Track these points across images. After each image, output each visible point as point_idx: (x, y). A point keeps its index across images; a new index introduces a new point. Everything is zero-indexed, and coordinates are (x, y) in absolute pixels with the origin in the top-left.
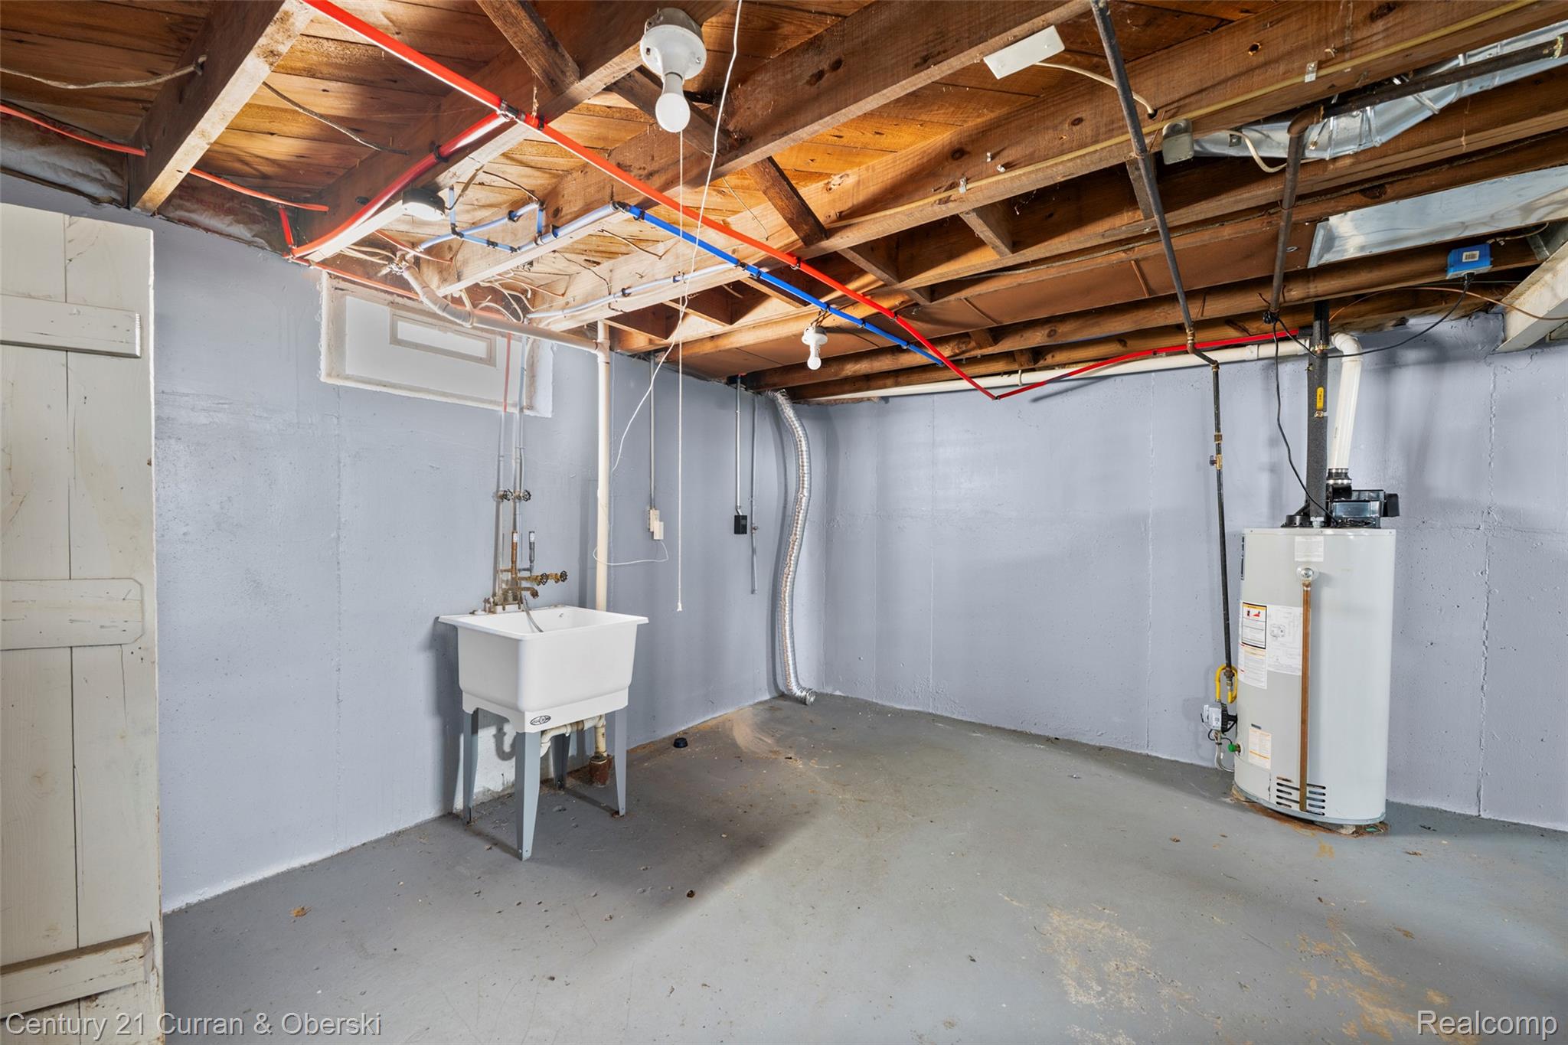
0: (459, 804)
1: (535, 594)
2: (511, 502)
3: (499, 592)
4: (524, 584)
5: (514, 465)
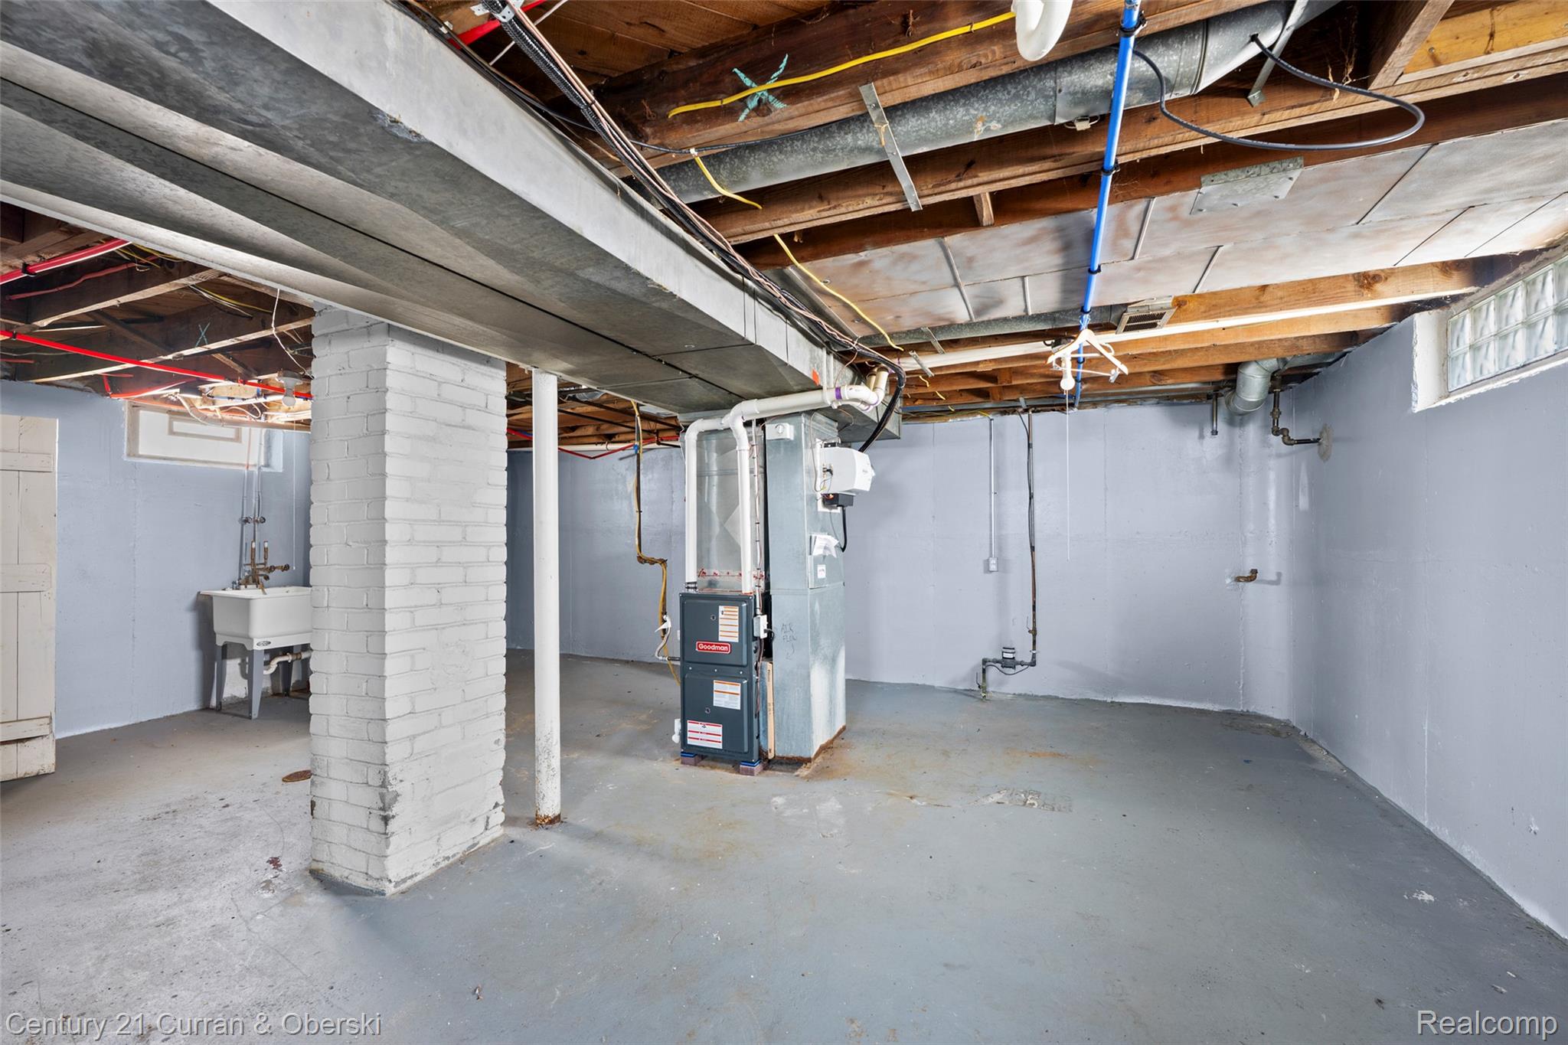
0: (214, 703)
1: (267, 578)
2: (252, 524)
3: (243, 577)
4: (261, 572)
5: (254, 501)
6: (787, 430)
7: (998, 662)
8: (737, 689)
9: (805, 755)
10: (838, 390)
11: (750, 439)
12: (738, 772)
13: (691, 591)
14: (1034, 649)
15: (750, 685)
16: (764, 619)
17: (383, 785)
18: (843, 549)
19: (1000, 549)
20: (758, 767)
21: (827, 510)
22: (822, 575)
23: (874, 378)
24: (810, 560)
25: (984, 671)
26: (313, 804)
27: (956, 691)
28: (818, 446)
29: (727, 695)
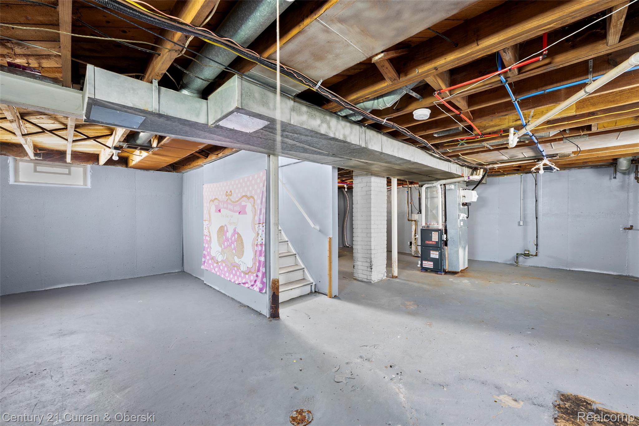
6: (452, 187)
7: (522, 254)
8: (438, 253)
9: (457, 271)
10: (469, 177)
11: (441, 188)
12: (438, 274)
13: (424, 228)
14: (537, 250)
15: (441, 252)
16: (445, 235)
17: (371, 262)
18: (467, 218)
19: (524, 218)
20: (443, 273)
21: (463, 207)
22: (462, 224)
23: (479, 171)
24: (459, 220)
25: (517, 257)
26: (354, 266)
27: (507, 264)
28: (461, 190)
29: (434, 255)
